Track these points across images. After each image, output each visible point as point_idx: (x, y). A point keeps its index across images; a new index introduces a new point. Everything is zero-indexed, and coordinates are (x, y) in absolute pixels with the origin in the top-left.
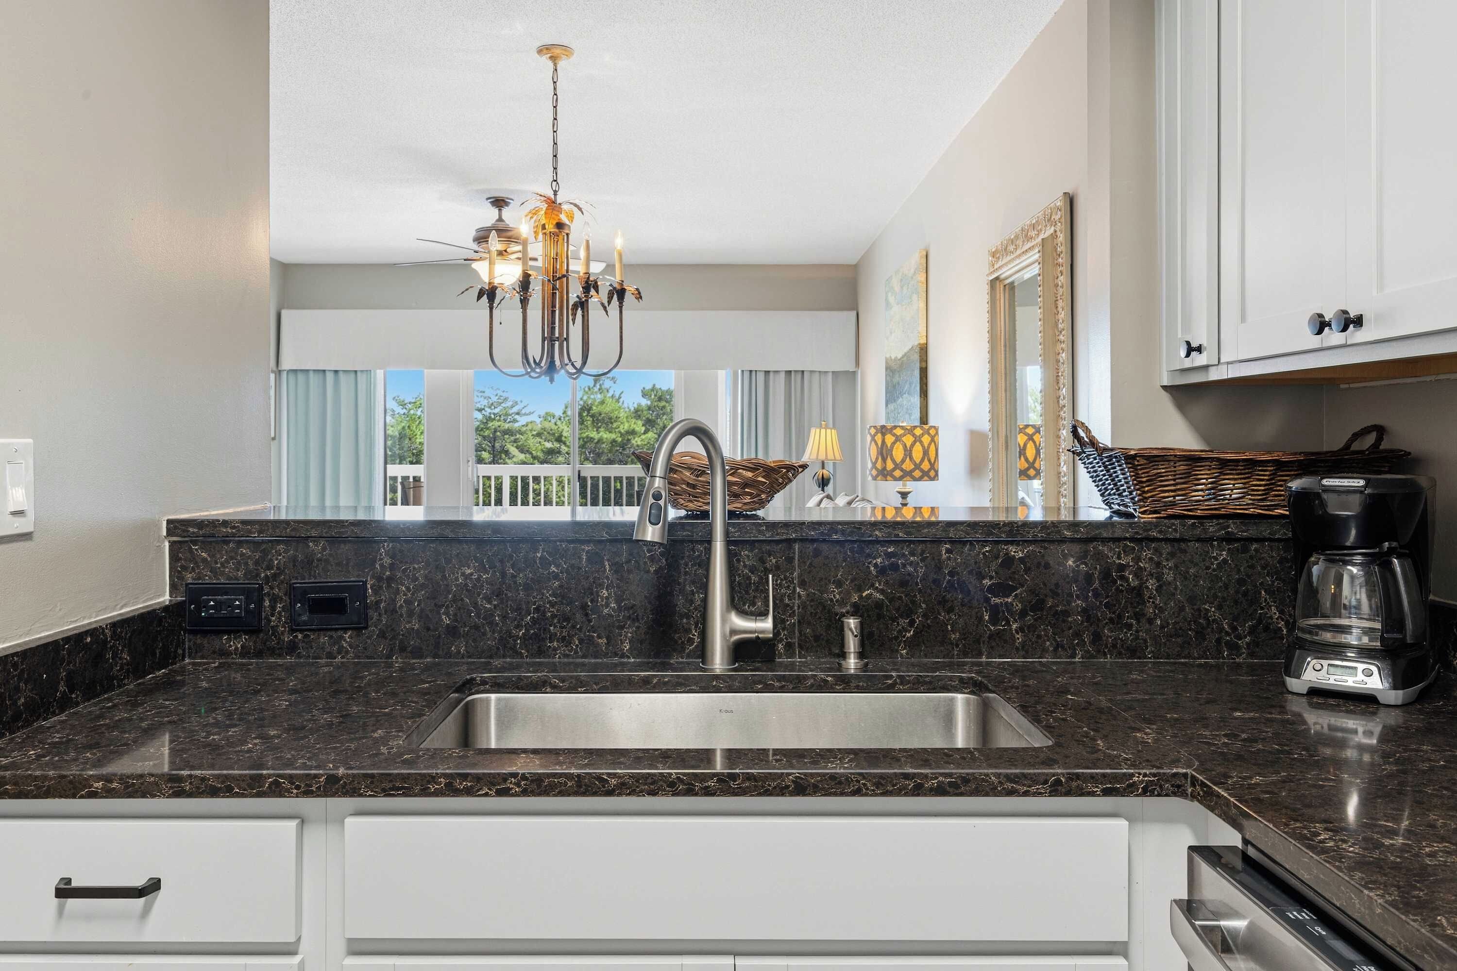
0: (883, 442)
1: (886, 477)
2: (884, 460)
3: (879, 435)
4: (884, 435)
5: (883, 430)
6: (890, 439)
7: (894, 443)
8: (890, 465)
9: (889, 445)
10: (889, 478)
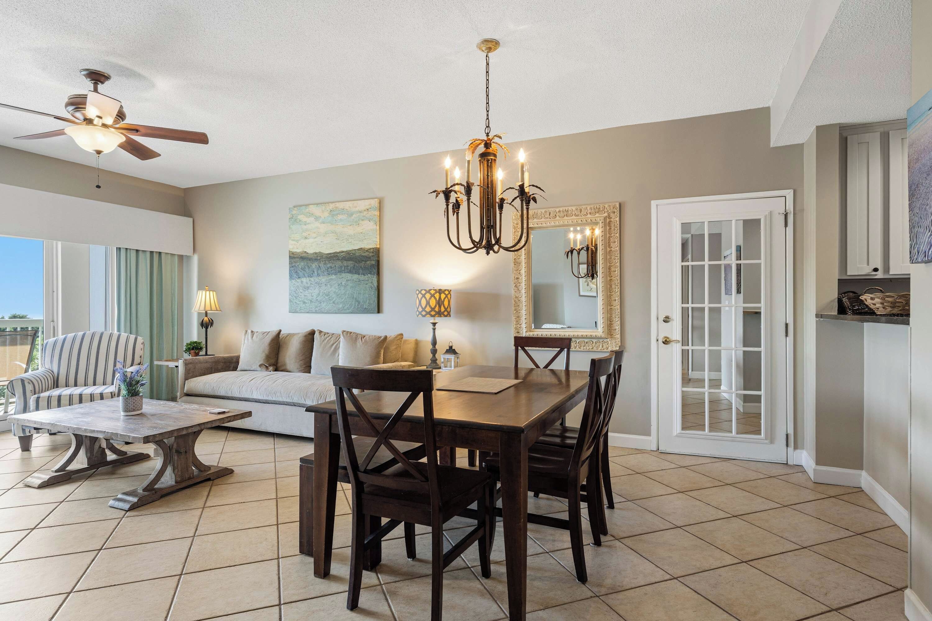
0: (440, 298)
1: (441, 316)
2: (440, 307)
3: (438, 294)
4: (440, 294)
5: (441, 292)
6: (443, 296)
7: (445, 298)
8: (443, 309)
9: (442, 300)
10: (442, 316)
